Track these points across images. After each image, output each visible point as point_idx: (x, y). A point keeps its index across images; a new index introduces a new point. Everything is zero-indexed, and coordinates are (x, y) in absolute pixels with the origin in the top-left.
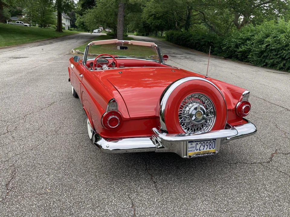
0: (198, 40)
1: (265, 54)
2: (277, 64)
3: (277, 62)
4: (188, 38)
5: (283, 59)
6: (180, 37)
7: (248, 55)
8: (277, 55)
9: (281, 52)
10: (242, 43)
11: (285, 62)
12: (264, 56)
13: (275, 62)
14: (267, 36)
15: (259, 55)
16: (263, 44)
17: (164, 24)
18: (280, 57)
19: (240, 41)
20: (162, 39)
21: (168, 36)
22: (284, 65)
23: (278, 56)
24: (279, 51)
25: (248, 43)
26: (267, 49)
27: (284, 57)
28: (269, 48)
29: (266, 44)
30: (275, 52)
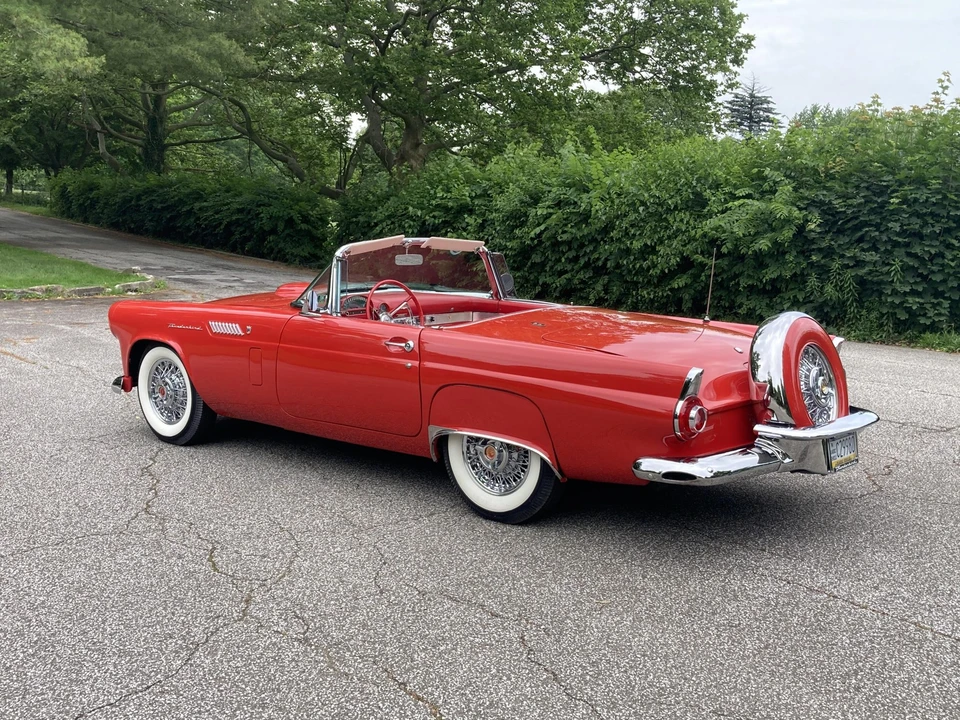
0: (240, 211)
1: (536, 258)
2: (581, 290)
3: (582, 282)
4: (181, 202)
5: (600, 271)
8: (576, 259)
9: (591, 247)
11: (606, 278)
12: (534, 265)
13: (576, 281)
14: (536, 199)
15: (514, 262)
16: (522, 224)
18: (587, 265)
19: (434, 217)
22: (606, 290)
23: (582, 263)
24: (582, 246)
25: (468, 224)
26: (540, 242)
27: (600, 263)
28: (549, 239)
29: (542, 227)
30: (570, 249)
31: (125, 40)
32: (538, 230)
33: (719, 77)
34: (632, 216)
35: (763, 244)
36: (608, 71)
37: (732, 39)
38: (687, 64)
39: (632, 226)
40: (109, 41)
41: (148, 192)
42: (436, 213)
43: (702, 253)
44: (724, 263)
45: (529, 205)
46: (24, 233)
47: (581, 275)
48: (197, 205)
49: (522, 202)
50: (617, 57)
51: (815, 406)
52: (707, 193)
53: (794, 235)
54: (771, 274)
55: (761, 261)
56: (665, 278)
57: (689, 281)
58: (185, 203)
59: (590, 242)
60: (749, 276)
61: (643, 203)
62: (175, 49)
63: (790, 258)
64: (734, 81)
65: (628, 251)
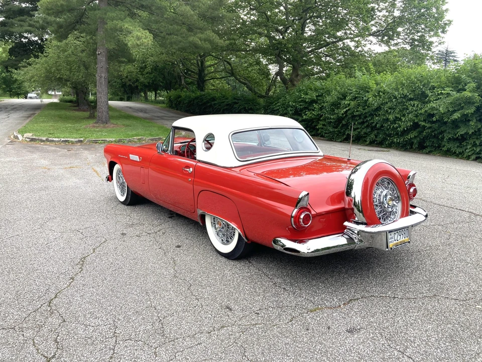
0: (227, 105)
2: (365, 137)
3: (365, 133)
4: (208, 102)
5: (373, 128)
6: (194, 100)
7: (316, 125)
8: (363, 123)
9: (370, 118)
10: (305, 108)
11: (376, 132)
12: (343, 125)
13: (362, 133)
14: (344, 97)
15: (335, 124)
16: (338, 108)
17: (159, 80)
18: (368, 126)
19: (301, 105)
20: (161, 105)
21: (170, 101)
23: (365, 125)
24: (366, 117)
25: (315, 108)
26: (346, 116)
27: (374, 125)
28: (350, 114)
29: (347, 109)
30: (360, 119)
31: (173, 36)
32: (345, 110)
33: (434, 39)
34: (389, 104)
35: (456, 116)
36: (382, 41)
37: (441, 21)
38: (419, 34)
39: (390, 109)
40: (167, 36)
41: (197, 98)
42: (301, 104)
43: (424, 121)
44: (435, 126)
45: (342, 99)
46: (153, 114)
47: (364, 130)
48: (213, 103)
49: (338, 98)
50: (387, 34)
51: (384, 212)
52: (428, 92)
53: (474, 111)
54: (462, 131)
55: (456, 124)
56: (405, 132)
57: (416, 135)
58: (209, 103)
59: (370, 115)
60: (449, 133)
61: (395, 98)
62: (191, 39)
63: (472, 123)
64: (442, 41)
65: (388, 120)
